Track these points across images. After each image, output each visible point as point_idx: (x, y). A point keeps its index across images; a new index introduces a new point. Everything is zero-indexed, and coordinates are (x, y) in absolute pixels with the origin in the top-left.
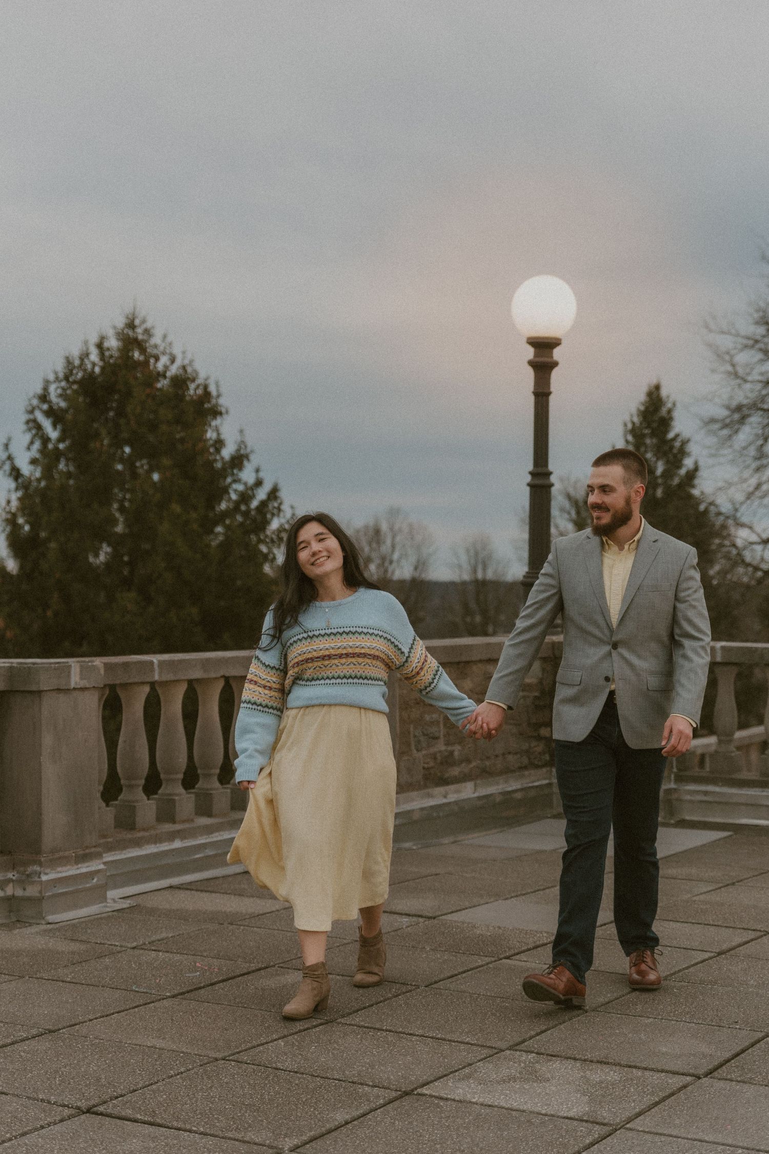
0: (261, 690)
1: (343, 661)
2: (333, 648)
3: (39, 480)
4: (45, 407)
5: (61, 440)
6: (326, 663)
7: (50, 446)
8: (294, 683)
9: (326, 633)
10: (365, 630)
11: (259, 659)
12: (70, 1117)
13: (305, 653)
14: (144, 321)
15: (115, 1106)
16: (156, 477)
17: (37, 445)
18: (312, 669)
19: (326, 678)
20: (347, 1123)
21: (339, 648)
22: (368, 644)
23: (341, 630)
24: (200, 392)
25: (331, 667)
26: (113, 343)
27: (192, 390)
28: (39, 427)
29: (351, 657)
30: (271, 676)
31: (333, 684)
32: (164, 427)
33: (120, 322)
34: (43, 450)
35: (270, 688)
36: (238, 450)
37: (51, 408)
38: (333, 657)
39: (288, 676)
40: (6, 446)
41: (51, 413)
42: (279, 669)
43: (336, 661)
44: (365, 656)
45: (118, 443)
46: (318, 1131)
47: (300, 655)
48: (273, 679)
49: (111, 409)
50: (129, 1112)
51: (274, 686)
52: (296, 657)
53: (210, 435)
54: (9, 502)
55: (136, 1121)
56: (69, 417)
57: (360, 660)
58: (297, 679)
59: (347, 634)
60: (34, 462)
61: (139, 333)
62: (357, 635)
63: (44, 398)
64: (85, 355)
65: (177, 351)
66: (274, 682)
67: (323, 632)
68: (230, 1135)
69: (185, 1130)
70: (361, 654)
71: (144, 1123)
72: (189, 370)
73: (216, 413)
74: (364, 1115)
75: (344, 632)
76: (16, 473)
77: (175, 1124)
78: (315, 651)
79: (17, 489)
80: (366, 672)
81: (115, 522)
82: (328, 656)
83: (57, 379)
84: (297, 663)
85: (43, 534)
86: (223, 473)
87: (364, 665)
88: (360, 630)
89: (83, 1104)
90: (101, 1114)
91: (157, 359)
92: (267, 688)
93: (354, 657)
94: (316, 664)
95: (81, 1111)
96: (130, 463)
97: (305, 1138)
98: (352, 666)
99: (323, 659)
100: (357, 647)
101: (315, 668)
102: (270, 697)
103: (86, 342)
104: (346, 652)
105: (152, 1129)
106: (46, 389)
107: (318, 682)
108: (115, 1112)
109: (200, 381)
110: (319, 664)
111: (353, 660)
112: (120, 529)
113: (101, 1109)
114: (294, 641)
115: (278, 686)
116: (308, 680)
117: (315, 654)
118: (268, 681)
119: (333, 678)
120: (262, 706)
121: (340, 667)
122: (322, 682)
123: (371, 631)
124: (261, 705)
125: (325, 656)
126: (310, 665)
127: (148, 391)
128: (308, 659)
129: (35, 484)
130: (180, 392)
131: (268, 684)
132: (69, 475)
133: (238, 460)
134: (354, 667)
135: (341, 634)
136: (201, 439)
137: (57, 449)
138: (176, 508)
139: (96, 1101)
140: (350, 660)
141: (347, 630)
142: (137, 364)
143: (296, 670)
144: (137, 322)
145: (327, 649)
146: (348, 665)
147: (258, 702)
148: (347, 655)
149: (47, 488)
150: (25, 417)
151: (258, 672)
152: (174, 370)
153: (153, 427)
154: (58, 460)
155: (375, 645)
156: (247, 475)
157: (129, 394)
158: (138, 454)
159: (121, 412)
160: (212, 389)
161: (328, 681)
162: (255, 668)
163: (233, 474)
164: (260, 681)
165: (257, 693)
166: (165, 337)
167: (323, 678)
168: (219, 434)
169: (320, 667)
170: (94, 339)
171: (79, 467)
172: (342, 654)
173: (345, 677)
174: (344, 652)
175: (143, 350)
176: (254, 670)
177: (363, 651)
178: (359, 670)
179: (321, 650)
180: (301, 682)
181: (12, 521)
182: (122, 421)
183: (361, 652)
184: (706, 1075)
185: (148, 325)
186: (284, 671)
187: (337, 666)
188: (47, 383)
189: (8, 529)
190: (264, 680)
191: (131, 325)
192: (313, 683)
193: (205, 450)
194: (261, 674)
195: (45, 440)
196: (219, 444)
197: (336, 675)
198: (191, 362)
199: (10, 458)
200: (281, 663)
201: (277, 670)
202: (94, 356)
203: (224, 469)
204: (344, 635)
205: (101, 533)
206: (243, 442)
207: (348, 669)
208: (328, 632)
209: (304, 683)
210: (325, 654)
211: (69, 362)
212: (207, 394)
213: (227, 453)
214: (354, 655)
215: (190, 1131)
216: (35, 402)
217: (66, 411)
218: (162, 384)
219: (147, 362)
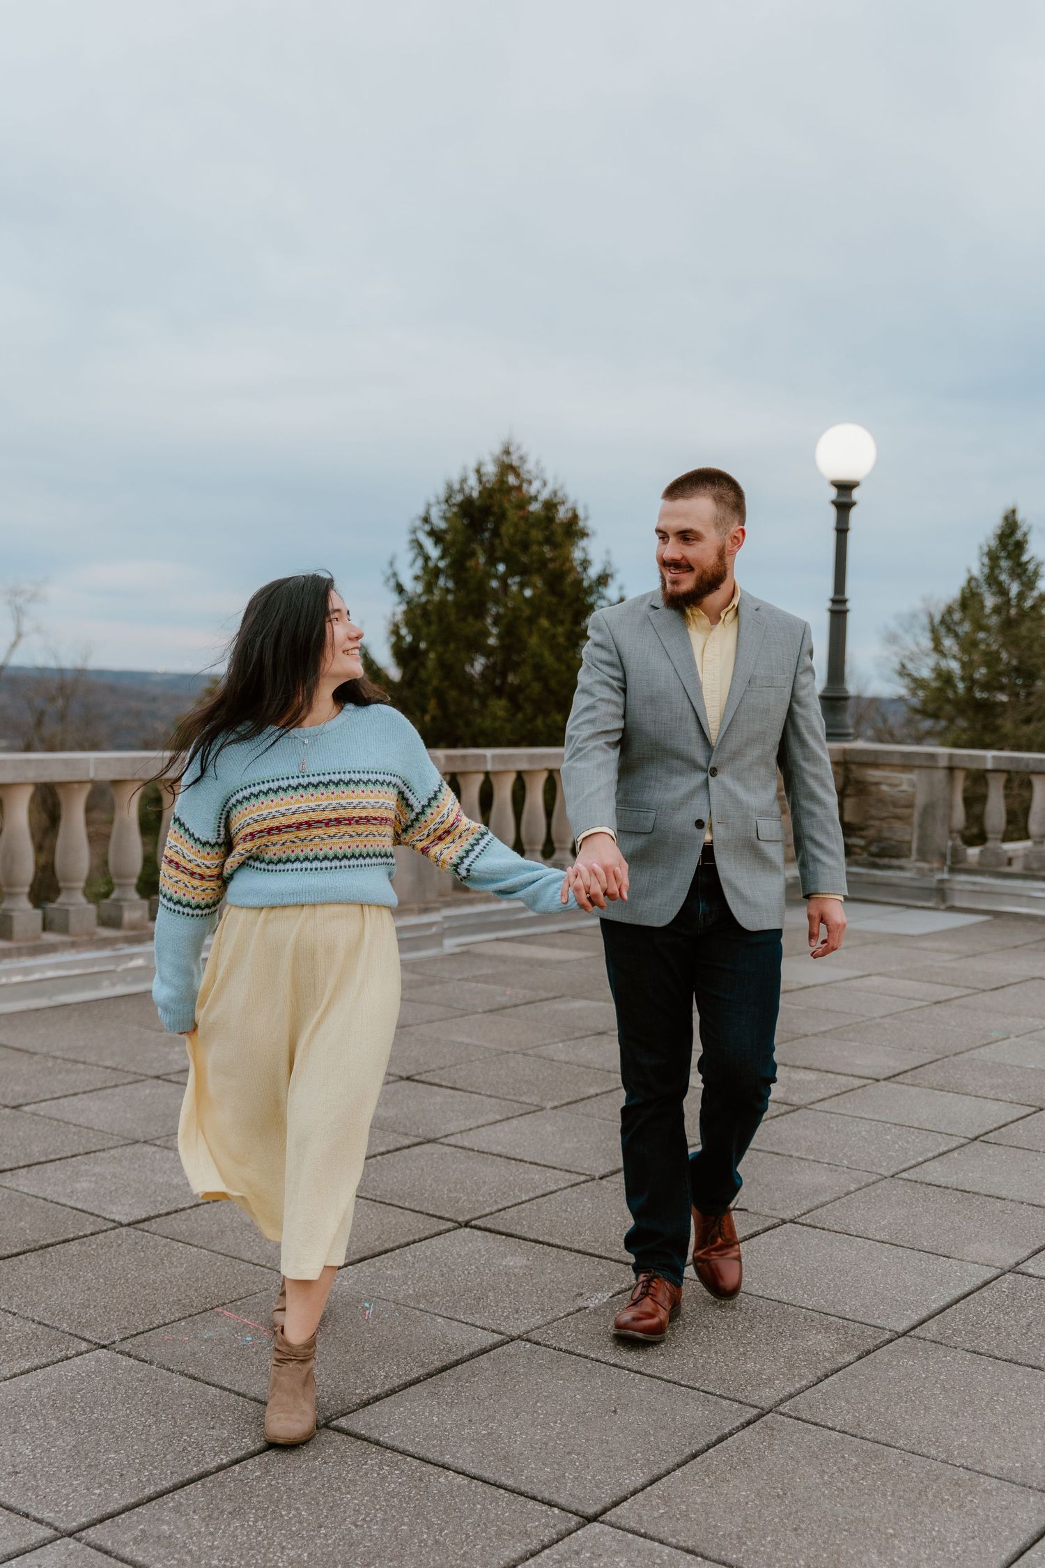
0: (186, 878)
1: (332, 831)
2: (314, 810)
3: (420, 596)
4: (427, 528)
5: (442, 558)
6: (303, 834)
7: (431, 564)
8: (242, 865)
9: (300, 784)
10: (365, 777)
11: (182, 825)
12: (393, 1082)
13: (265, 819)
14: (519, 448)
15: (427, 1077)
16: (528, 593)
17: (420, 562)
18: (278, 846)
19: (304, 860)
20: (597, 1095)
21: (324, 810)
22: (372, 801)
23: (325, 779)
24: (570, 514)
25: (311, 840)
26: (490, 469)
27: (562, 514)
28: (420, 546)
29: (346, 824)
30: (203, 857)
31: (316, 869)
32: (535, 548)
33: (497, 449)
34: (425, 567)
35: (202, 877)
36: (605, 570)
37: (432, 529)
38: (315, 825)
39: (235, 852)
40: (391, 564)
41: (432, 533)
42: (217, 843)
43: (320, 832)
44: (369, 821)
45: (492, 561)
46: (574, 1099)
47: (257, 821)
48: (206, 862)
49: (487, 530)
50: (437, 1081)
51: (208, 872)
52: (249, 824)
53: (577, 555)
54: (394, 615)
55: (441, 1086)
56: (449, 537)
57: (361, 828)
58: (252, 859)
59: (337, 784)
60: (417, 578)
61: (514, 460)
62: (352, 786)
63: (426, 520)
64: (464, 481)
65: (549, 476)
66: (208, 868)
67: (294, 782)
68: (509, 1097)
69: (476, 1093)
70: (361, 818)
71: (447, 1087)
72: (560, 494)
73: (583, 534)
74: (611, 1091)
75: (331, 781)
76: (400, 589)
77: (470, 1089)
78: (284, 815)
79: (400, 603)
80: (368, 846)
81: (487, 634)
82: (307, 823)
83: (439, 503)
84: (251, 834)
85: (423, 645)
86: (589, 591)
87: (367, 836)
88: (356, 777)
89: (404, 1074)
90: (417, 1081)
91: (530, 483)
92: (195, 876)
93: (350, 824)
94: (285, 837)
95: (401, 1078)
96: (503, 579)
97: (563, 1102)
98: (347, 838)
99: (298, 828)
100: (355, 808)
101: (283, 844)
102: (204, 890)
103: (465, 468)
104: (337, 816)
105: (452, 1092)
106: (428, 512)
107: (289, 866)
108: (428, 1080)
109: (569, 505)
110: (291, 836)
111: (350, 829)
112: (492, 641)
113: (417, 1078)
114: (244, 798)
115: (215, 872)
116: (271, 862)
117: (284, 821)
118: (198, 865)
119: (316, 858)
120: (191, 907)
121: (326, 842)
122: (297, 865)
123: (373, 777)
124: (188, 905)
125: (301, 824)
126: (275, 838)
127: (521, 513)
128: (272, 829)
129: (416, 599)
130: (550, 515)
131: (197, 870)
132: (448, 591)
133: (603, 580)
134: (351, 839)
135: (326, 785)
136: (568, 559)
137: (436, 566)
138: (544, 622)
139: (414, 1072)
140: (343, 829)
141: (336, 778)
142: (511, 489)
143: (249, 845)
144: (512, 449)
145: (304, 812)
146: (341, 837)
147: (185, 900)
148: (338, 821)
149: (427, 602)
150: (408, 537)
151: (179, 846)
152: (545, 495)
153: (525, 546)
154: (437, 577)
155: (381, 801)
156: (611, 592)
157: (502, 516)
158: (510, 572)
159: (496, 533)
160: (581, 513)
161: (307, 865)
162: (176, 839)
163: (598, 592)
164: (183, 863)
165: (181, 885)
166: (538, 463)
167: (297, 859)
168: (586, 554)
169: (293, 842)
170: (472, 465)
171: (456, 583)
172: (330, 820)
173: (336, 857)
174: (333, 816)
175: (517, 475)
176: (173, 843)
177: (364, 814)
178: (356, 846)
179: (294, 813)
180: (257, 864)
181: (396, 631)
182: (497, 542)
183: (362, 815)
184: (885, 1079)
185: (523, 451)
186: (228, 845)
187: (322, 839)
188: (429, 506)
189: (393, 639)
190: (190, 861)
191: (507, 452)
192: (280, 866)
193: (572, 569)
194: (185, 851)
195: (427, 558)
196: (586, 563)
197: (321, 854)
198: (562, 487)
199: (395, 575)
200: (219, 835)
201: (212, 846)
202: (472, 481)
203: (590, 587)
204: (332, 787)
205: (475, 645)
206: (609, 563)
207: (340, 845)
208: (305, 781)
209: (263, 866)
210: (301, 820)
211: (450, 487)
212: (575, 518)
213: (593, 572)
214: (350, 821)
215: (480, 1094)
216: (418, 523)
217: (445, 532)
218: (534, 507)
219: (519, 488)
